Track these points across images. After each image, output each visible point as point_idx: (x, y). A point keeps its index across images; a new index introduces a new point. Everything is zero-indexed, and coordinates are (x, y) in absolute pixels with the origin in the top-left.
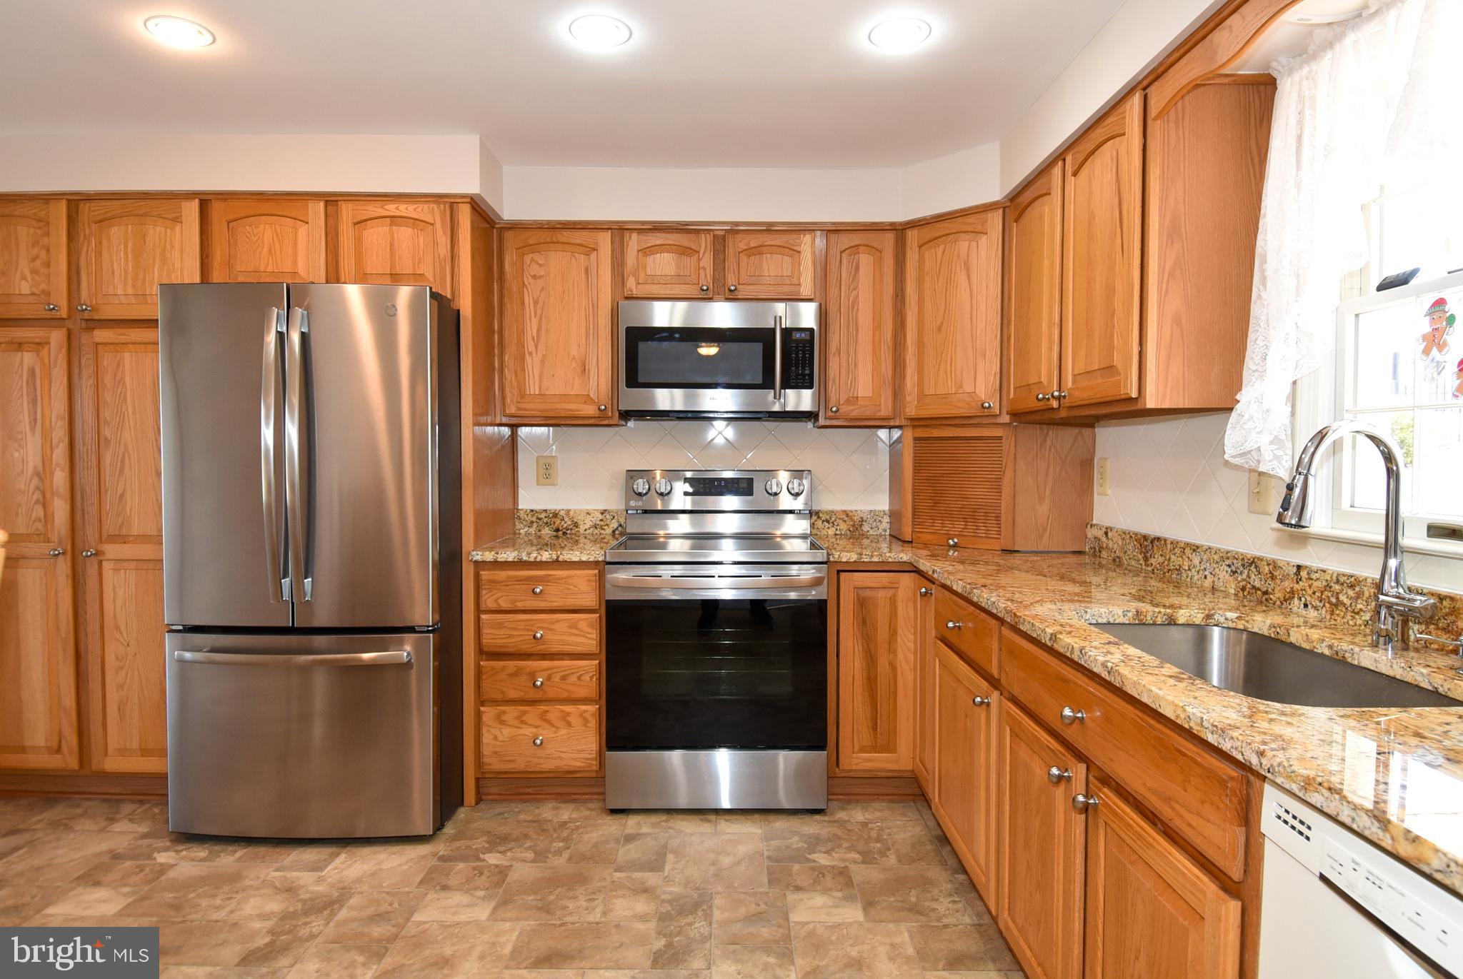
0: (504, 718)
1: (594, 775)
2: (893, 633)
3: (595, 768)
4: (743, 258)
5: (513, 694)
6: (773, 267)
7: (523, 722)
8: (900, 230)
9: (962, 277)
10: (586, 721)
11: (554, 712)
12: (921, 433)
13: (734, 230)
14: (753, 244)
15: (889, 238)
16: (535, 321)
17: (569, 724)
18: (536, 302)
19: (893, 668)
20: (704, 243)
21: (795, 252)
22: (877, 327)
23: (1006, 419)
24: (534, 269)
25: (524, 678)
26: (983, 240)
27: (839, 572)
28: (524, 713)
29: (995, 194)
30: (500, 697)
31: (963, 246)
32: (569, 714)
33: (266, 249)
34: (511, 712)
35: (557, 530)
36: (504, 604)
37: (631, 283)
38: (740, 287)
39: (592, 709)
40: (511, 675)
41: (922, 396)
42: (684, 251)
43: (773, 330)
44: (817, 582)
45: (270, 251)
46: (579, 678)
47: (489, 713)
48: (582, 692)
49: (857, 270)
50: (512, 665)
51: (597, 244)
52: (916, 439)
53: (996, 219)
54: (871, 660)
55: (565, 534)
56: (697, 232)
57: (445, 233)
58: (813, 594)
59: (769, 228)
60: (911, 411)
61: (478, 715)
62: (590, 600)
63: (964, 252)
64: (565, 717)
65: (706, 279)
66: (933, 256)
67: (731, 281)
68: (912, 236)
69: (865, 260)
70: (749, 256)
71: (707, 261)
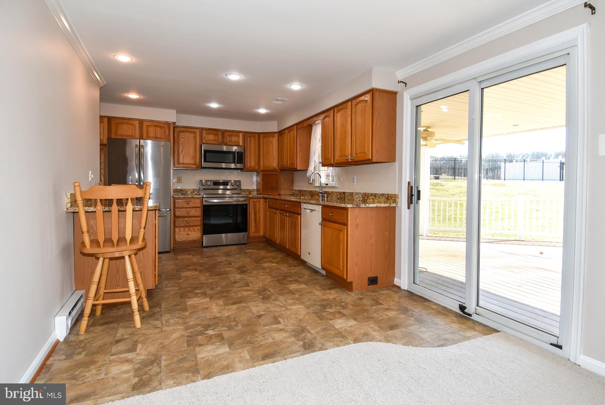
0: (180, 230)
1: (200, 241)
2: (259, 210)
3: (200, 239)
4: (228, 137)
5: (182, 225)
6: (234, 139)
7: (185, 231)
8: (259, 134)
9: (271, 144)
10: (199, 230)
11: (191, 229)
12: (264, 173)
13: (226, 131)
14: (230, 134)
15: (257, 135)
16: (182, 147)
17: (195, 231)
18: (182, 143)
19: (260, 217)
20: (220, 133)
21: (239, 136)
22: (255, 152)
23: (279, 171)
24: (182, 136)
25: (185, 221)
26: (274, 138)
27: (249, 199)
28: (185, 229)
29: (276, 130)
30: (179, 226)
31: (271, 139)
32: (195, 229)
33: (124, 130)
34: (182, 229)
35: (182, 194)
36: (180, 206)
37: (204, 140)
38: (227, 143)
39: (200, 227)
40: (182, 221)
41: (264, 166)
42: (215, 135)
43: (235, 152)
44: (245, 200)
45: (126, 130)
46: (197, 221)
47: (177, 230)
48: (198, 224)
49: (251, 141)
50: (182, 219)
51: (196, 132)
52: (262, 174)
53: (277, 135)
54: (255, 215)
55: (184, 194)
56: (218, 131)
57: (168, 129)
58: (245, 203)
59: (233, 131)
60: (262, 169)
61: (174, 230)
62: (199, 205)
63: (271, 140)
64: (194, 229)
65: (220, 140)
66: (266, 140)
67: (225, 141)
68: (261, 135)
69: (252, 139)
70: (229, 136)
71: (220, 137)
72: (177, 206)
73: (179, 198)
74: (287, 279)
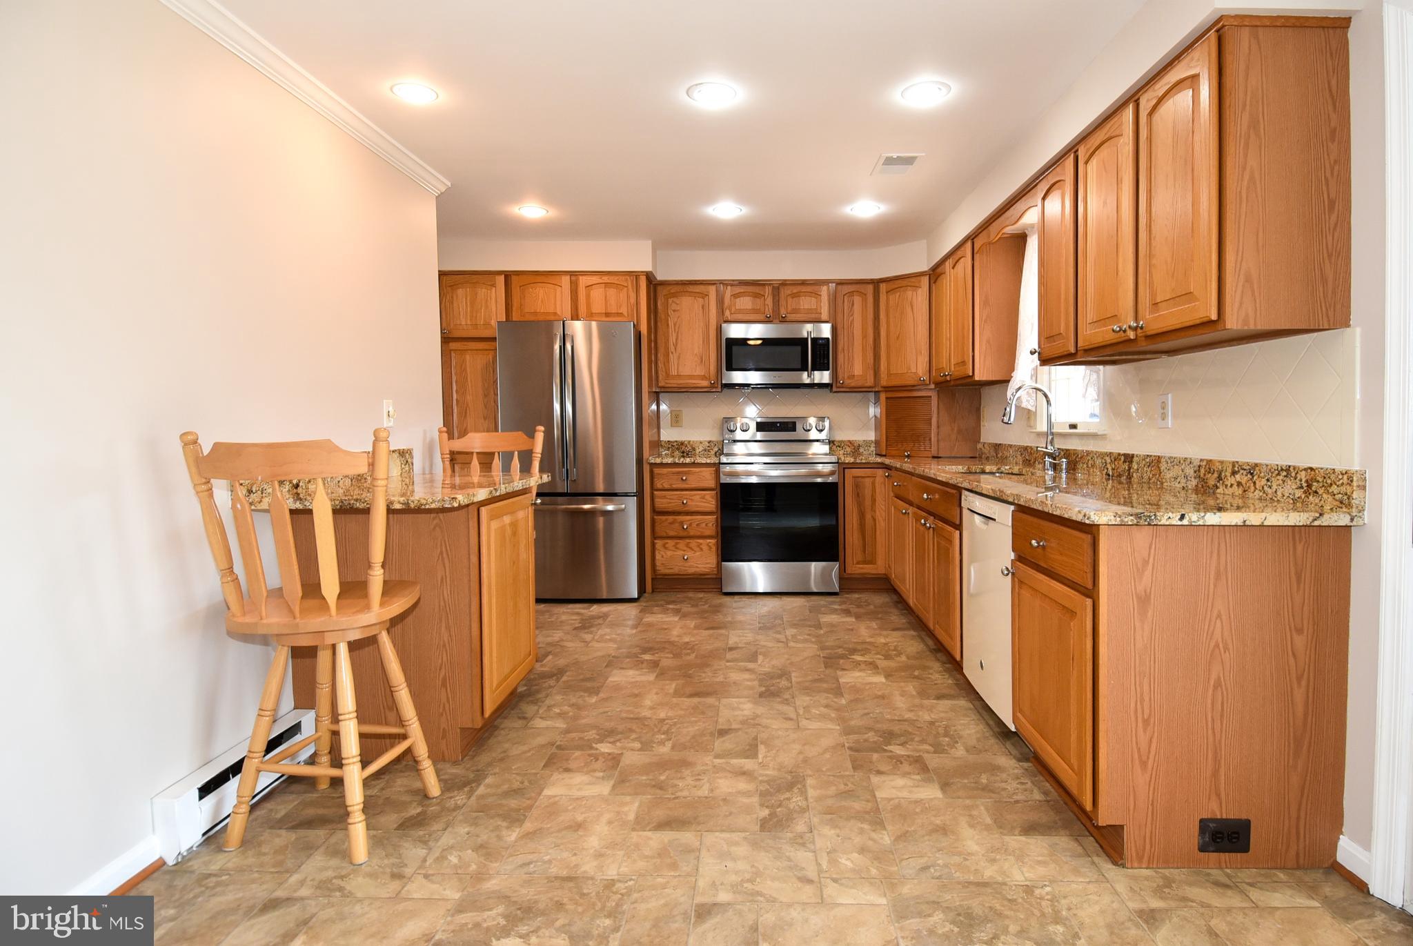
0: (667, 546)
1: (714, 576)
2: (874, 500)
3: (715, 572)
4: (790, 300)
5: (672, 533)
6: (806, 303)
7: (677, 548)
8: (876, 283)
9: (909, 309)
10: (710, 548)
11: (693, 543)
12: (890, 395)
13: (784, 283)
14: (795, 291)
15: (870, 288)
16: (674, 335)
17: (702, 549)
18: (675, 325)
19: (874, 520)
20: (768, 290)
21: (817, 295)
22: (865, 336)
23: (932, 386)
24: (674, 307)
25: (677, 525)
26: (920, 291)
27: (844, 468)
28: (677, 543)
29: (924, 267)
30: (665, 535)
31: (909, 293)
32: (701, 544)
33: (540, 301)
34: (671, 543)
35: (683, 452)
36: (666, 486)
37: (727, 313)
38: (788, 315)
39: (713, 541)
40: (671, 523)
41: (889, 375)
42: (756, 296)
43: (807, 339)
44: (832, 473)
45: (542, 301)
46: (706, 525)
47: (659, 543)
48: (708, 533)
49: (853, 305)
50: (671, 518)
51: (708, 292)
52: (887, 398)
53: (925, 280)
54: (862, 515)
55: (687, 454)
56: (764, 285)
57: (633, 292)
58: (830, 479)
59: (803, 283)
60: (884, 382)
61: (653, 545)
62: (711, 483)
63: (910, 297)
64: (699, 545)
65: (769, 312)
66: (894, 298)
67: (783, 312)
68: (883, 287)
69: (857, 300)
70: (793, 298)
71: (769, 301)
72: (658, 485)
73: (662, 465)
74: (889, 748)
